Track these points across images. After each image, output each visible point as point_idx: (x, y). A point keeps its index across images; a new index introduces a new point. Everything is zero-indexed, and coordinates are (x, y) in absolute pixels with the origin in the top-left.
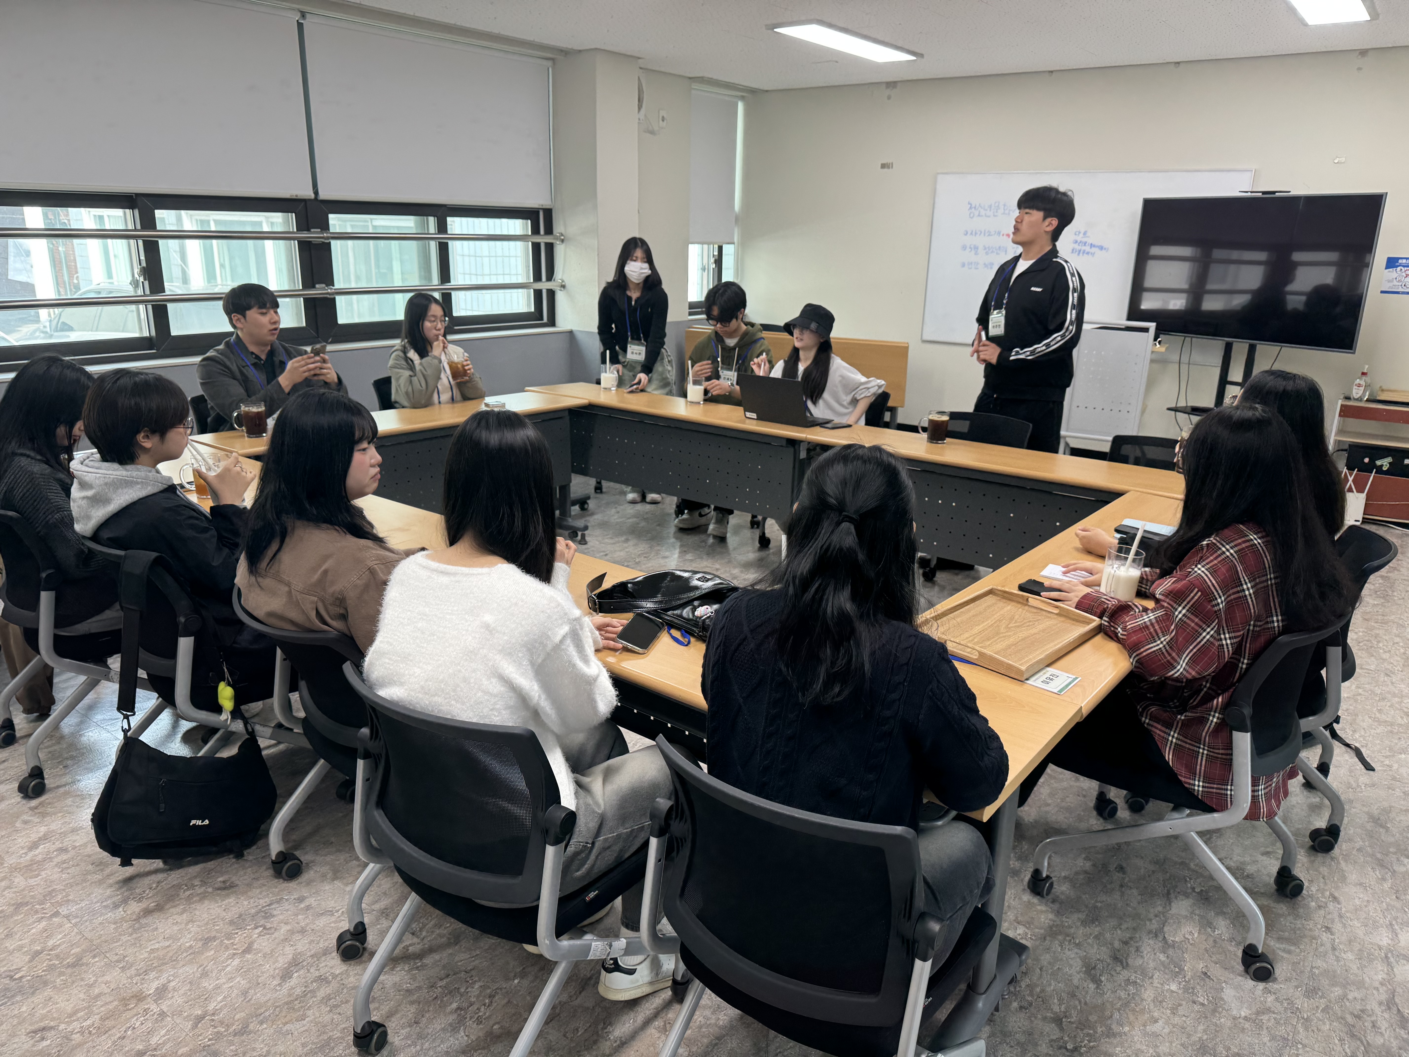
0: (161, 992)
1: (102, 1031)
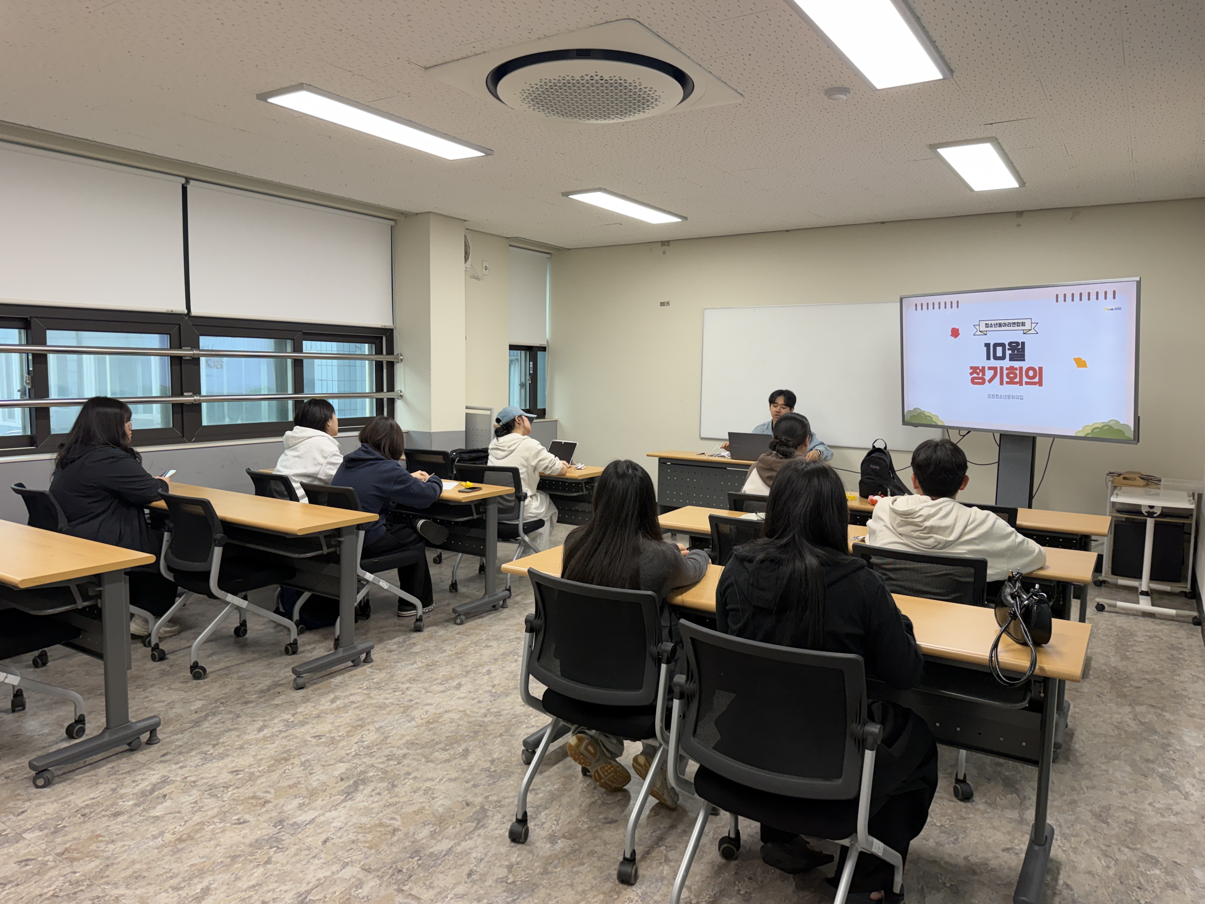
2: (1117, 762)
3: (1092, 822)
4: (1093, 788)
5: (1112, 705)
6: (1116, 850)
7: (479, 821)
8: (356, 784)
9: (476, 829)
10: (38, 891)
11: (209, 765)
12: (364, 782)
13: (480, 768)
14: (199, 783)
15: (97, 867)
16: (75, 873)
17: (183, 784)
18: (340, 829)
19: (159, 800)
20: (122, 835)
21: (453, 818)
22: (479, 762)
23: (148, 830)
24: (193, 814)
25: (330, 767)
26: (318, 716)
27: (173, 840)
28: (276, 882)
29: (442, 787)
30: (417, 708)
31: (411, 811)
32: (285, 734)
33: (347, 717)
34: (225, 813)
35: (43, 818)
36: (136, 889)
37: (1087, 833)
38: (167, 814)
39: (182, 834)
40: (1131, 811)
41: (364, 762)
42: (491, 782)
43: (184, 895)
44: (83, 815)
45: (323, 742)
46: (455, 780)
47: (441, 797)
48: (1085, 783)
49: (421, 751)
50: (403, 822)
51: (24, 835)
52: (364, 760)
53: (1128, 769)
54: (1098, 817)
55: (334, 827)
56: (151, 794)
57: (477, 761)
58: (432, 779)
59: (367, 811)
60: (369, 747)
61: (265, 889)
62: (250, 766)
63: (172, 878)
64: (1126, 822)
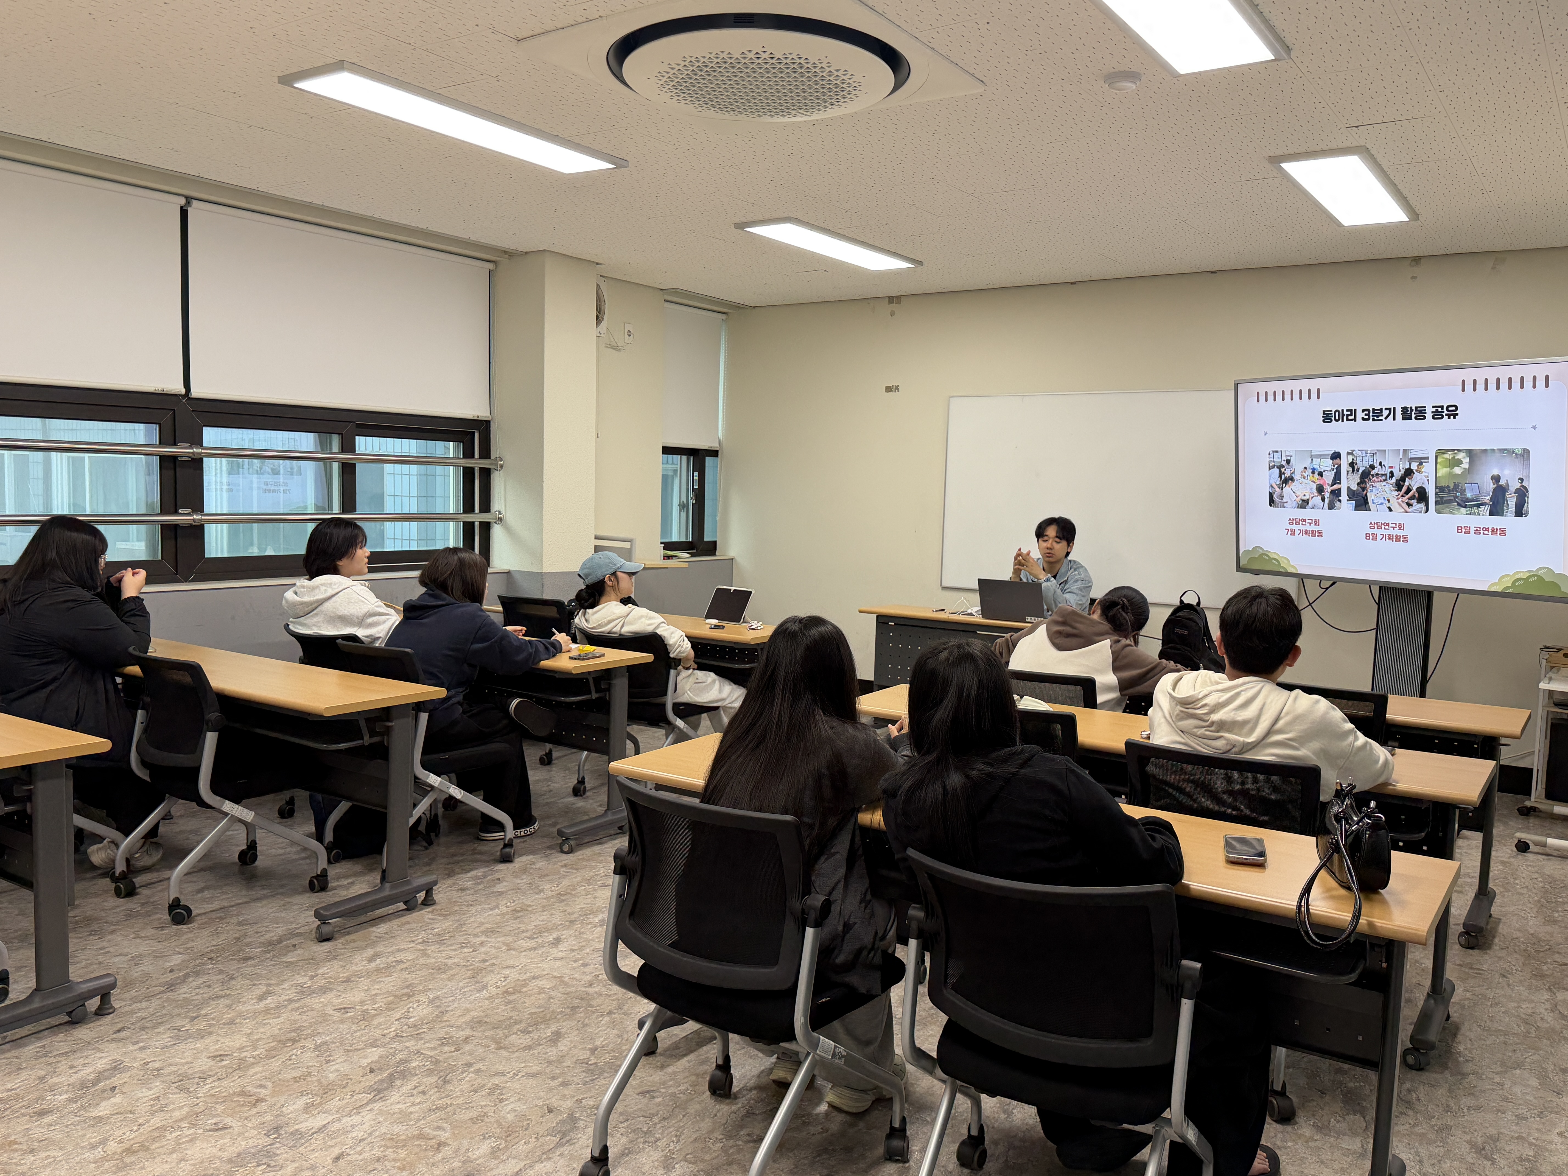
2: (1518, 1071)
4: (1478, 1108)
5: (1521, 988)
7: (564, 1134)
8: (391, 1079)
9: (559, 1145)
11: (182, 1046)
12: (404, 1075)
13: (575, 1059)
14: (165, 1072)
17: (142, 1073)
18: (361, 1141)
19: (105, 1095)
20: (47, 1143)
21: (526, 1129)
22: (575, 1051)
23: (85, 1135)
24: (152, 1114)
25: (356, 1053)
26: (348, 980)
27: (119, 1150)
29: (516, 1085)
30: (492, 971)
31: (467, 1117)
32: (297, 1005)
33: (390, 983)
34: (197, 1114)
38: (114, 1115)
39: (132, 1142)
40: (1531, 1144)
41: (407, 1048)
42: (587, 1080)
45: (350, 1017)
46: (534, 1075)
47: (511, 1100)
48: (1466, 1101)
49: (492, 1033)
50: (454, 1133)
52: (407, 1044)
53: (1534, 1082)
54: (1480, 1150)
55: (353, 1138)
56: (94, 1085)
57: (570, 1049)
58: (503, 1074)
59: (404, 1117)
60: (415, 1026)
62: (241, 1049)
64: (1521, 1159)
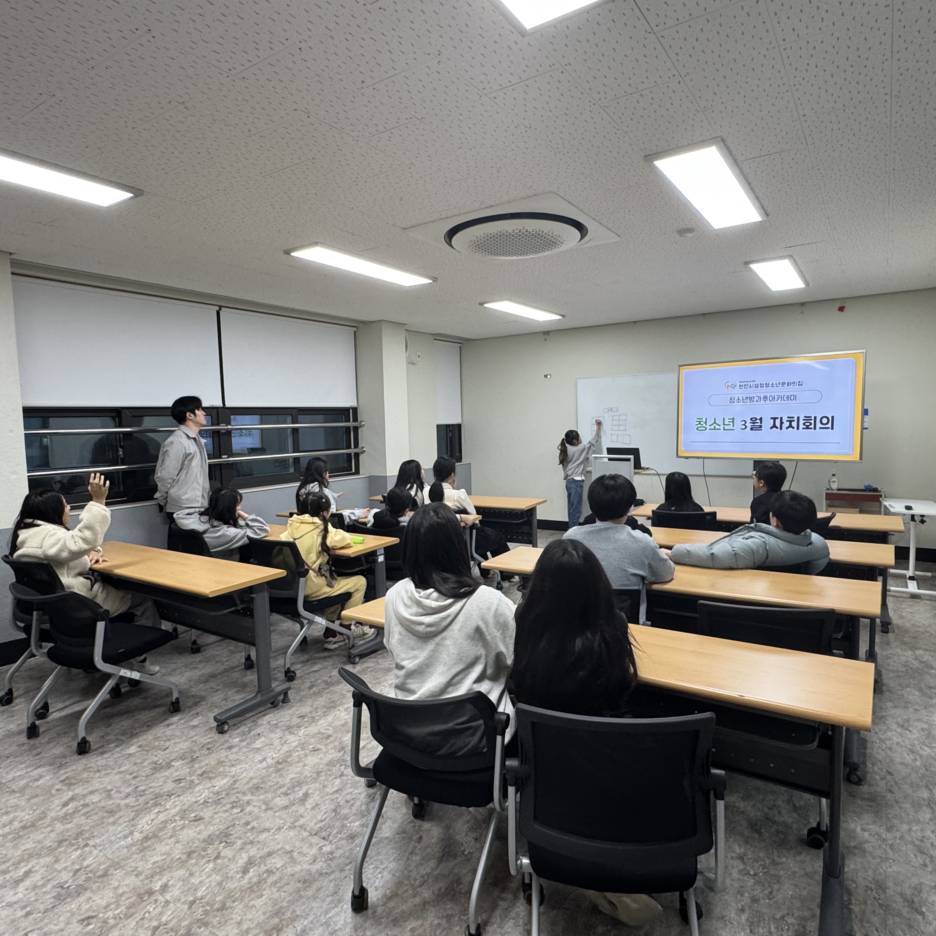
0: (165, 888)
1: (128, 916)
2: (908, 689)
3: (899, 730)
4: (895, 707)
6: (918, 747)
10: (194, 799)
14: (280, 725)
15: (228, 782)
16: (215, 787)
17: (269, 727)
20: (238, 762)
23: (255, 757)
24: (282, 745)
27: (274, 763)
28: (351, 788)
32: (328, 691)
34: (303, 744)
35: (182, 751)
36: (259, 795)
37: (897, 738)
38: (264, 746)
39: (278, 759)
40: (924, 722)
43: (292, 798)
44: (208, 749)
51: (173, 764)
53: (917, 693)
54: (902, 726)
56: (249, 733)
61: (345, 792)
62: (311, 712)
63: (280, 787)
64: (923, 730)
